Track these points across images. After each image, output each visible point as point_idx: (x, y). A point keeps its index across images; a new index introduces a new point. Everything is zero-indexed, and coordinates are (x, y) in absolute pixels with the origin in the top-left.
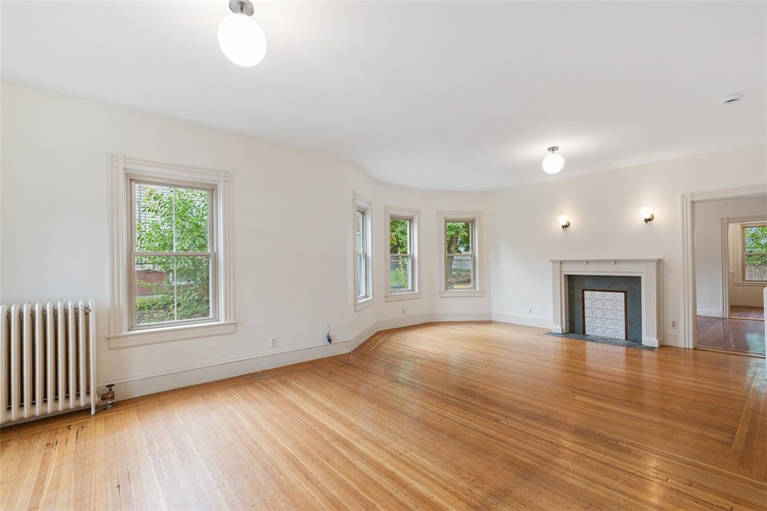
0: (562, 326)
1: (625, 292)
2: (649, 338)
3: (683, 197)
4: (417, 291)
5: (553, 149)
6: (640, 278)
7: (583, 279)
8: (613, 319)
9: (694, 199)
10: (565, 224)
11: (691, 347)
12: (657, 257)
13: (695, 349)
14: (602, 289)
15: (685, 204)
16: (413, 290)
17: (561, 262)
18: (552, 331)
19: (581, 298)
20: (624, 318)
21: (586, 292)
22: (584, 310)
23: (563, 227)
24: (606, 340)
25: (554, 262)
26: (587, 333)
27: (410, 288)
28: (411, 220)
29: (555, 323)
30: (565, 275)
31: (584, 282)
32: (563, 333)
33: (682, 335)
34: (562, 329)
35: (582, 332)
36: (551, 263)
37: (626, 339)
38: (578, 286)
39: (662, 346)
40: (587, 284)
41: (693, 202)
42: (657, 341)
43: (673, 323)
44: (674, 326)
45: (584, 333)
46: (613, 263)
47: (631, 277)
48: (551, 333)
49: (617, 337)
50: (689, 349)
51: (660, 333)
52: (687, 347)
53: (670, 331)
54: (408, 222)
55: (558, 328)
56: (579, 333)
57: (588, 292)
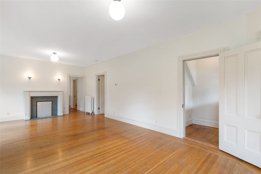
0: (29, 117)
1: (52, 101)
5: (55, 53)
6: (57, 96)
7: (37, 98)
8: (48, 110)
11: (68, 113)
14: (44, 101)
17: (30, 92)
18: (25, 120)
19: (36, 105)
20: (51, 109)
21: (38, 102)
22: (37, 109)
29: (27, 116)
31: (37, 99)
32: (30, 119)
33: (66, 111)
37: (52, 116)
38: (35, 100)
40: (39, 99)
42: (63, 114)
44: (65, 109)
45: (37, 117)
46: (50, 92)
49: (49, 116)
56: (35, 118)
57: (39, 102)
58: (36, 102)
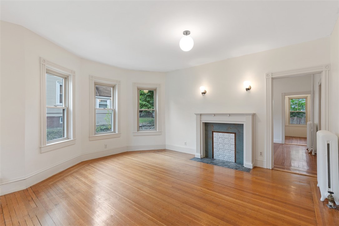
0: (201, 153)
1: (235, 134)
2: (248, 163)
3: (267, 75)
4: (117, 132)
5: (187, 33)
6: (243, 125)
7: (213, 125)
8: (229, 149)
9: (273, 76)
10: (203, 92)
11: (270, 168)
12: (252, 112)
13: (272, 169)
14: (223, 131)
15: (268, 79)
16: (114, 132)
17: (201, 115)
18: (196, 157)
19: (212, 137)
20: (234, 149)
21: (214, 133)
22: (213, 144)
23: (202, 93)
24: (224, 163)
25: (197, 114)
26: (215, 157)
27: (112, 130)
28: (114, 87)
29: (197, 152)
30: (203, 123)
31: (213, 127)
32: (201, 158)
33: (265, 160)
34: (201, 156)
35: (212, 157)
36: (196, 115)
37: (235, 162)
38: (210, 129)
39: (255, 167)
40: (215, 128)
41: (273, 79)
42: (252, 165)
43: (261, 153)
44: (261, 155)
45: (213, 157)
46: (228, 116)
47: (239, 124)
48: (195, 158)
49: (230, 161)
50: (269, 169)
51: (254, 159)
52: (268, 168)
53: (259, 158)
54: (112, 88)
55: (198, 155)
56: (210, 158)
57: (216, 133)
58: (212, 132)
